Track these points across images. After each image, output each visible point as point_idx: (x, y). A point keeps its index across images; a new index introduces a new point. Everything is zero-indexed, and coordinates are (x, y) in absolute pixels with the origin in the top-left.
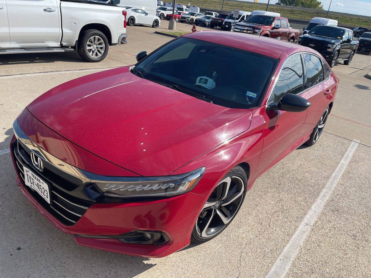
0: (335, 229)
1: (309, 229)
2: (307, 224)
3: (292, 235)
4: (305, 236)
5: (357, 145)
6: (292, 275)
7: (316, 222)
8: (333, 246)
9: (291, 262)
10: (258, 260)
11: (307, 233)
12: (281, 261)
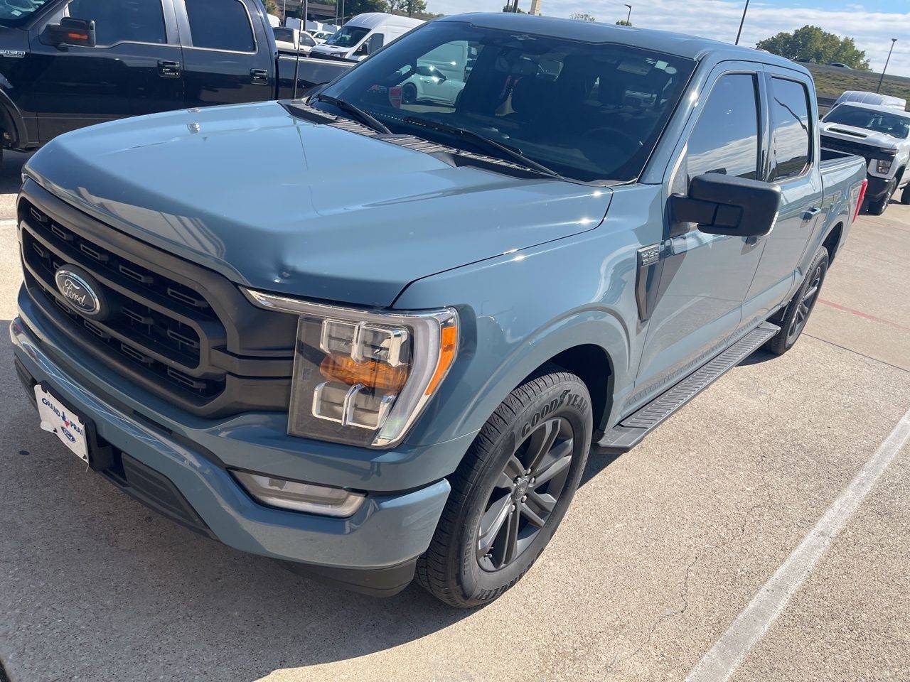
0: (882, 546)
1: (827, 542)
2: (822, 534)
3: (792, 549)
4: (817, 556)
6: (792, 618)
7: (843, 532)
8: (876, 576)
9: (789, 596)
11: (823, 549)
12: (768, 593)
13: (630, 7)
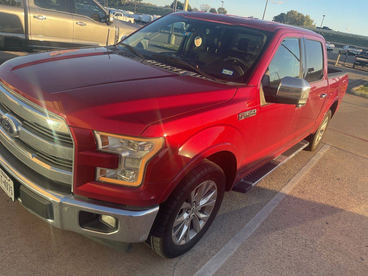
0: (299, 204)
1: (278, 203)
2: (277, 200)
3: (264, 206)
4: (273, 208)
5: (329, 147)
6: (261, 230)
7: (284, 199)
8: (295, 214)
9: (261, 222)
10: (236, 219)
11: (276, 205)
12: (253, 221)
13: (223, 2)
